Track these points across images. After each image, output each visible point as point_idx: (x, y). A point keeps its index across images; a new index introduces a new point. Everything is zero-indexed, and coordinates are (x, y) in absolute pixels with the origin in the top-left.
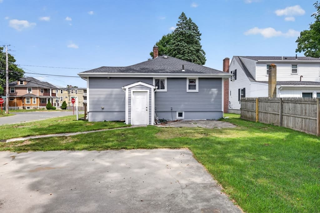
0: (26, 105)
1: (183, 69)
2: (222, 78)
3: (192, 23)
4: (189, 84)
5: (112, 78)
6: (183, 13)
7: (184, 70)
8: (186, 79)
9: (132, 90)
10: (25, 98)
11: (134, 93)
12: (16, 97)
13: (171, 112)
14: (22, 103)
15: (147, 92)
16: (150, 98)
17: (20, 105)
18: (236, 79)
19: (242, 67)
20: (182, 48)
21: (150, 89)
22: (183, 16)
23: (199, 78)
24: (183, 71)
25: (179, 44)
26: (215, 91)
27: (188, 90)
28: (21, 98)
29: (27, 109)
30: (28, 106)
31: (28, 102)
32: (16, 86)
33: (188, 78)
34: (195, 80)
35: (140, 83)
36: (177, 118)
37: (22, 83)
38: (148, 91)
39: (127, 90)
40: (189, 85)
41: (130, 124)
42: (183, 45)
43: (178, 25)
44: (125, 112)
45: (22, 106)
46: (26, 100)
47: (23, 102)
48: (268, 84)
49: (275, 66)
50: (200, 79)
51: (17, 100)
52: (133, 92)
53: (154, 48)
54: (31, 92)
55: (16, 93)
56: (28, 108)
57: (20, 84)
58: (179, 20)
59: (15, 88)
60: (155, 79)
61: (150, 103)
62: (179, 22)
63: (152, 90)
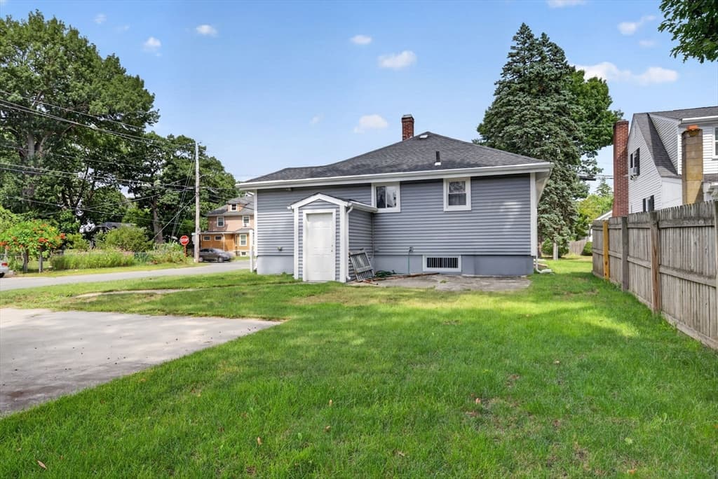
0: (241, 248)
1: (437, 161)
2: (529, 174)
3: (550, 43)
4: (448, 192)
5: (296, 190)
6: (524, 25)
7: (439, 161)
8: (440, 184)
9: (305, 212)
10: (238, 234)
11: (311, 217)
12: (225, 234)
13: (407, 257)
14: (234, 245)
15: (332, 213)
16: (338, 226)
17: (231, 249)
18: (638, 174)
19: (650, 142)
20: (518, 108)
21: (338, 207)
22: (525, 31)
23: (472, 177)
24: (437, 164)
25: (509, 101)
26: (514, 205)
27: (447, 208)
28: (233, 236)
29: (241, 255)
30: (244, 251)
31: (243, 242)
32: (226, 214)
33: (447, 179)
34: (464, 183)
35: (319, 197)
36: (424, 270)
37: (235, 209)
38: (334, 211)
39: (296, 211)
40: (450, 197)
41: (302, 278)
42: (520, 101)
43: (511, 55)
44: (293, 256)
45: (235, 251)
46: (240, 238)
47: (236, 242)
48: (680, 181)
49: (702, 130)
50: (473, 179)
51: (226, 239)
52: (308, 215)
53: (403, 119)
54: (248, 225)
55: (226, 226)
56: (244, 253)
57: (231, 211)
58: (514, 44)
59: (225, 217)
60: (374, 186)
61: (337, 236)
62: (513, 48)
63: (342, 211)
